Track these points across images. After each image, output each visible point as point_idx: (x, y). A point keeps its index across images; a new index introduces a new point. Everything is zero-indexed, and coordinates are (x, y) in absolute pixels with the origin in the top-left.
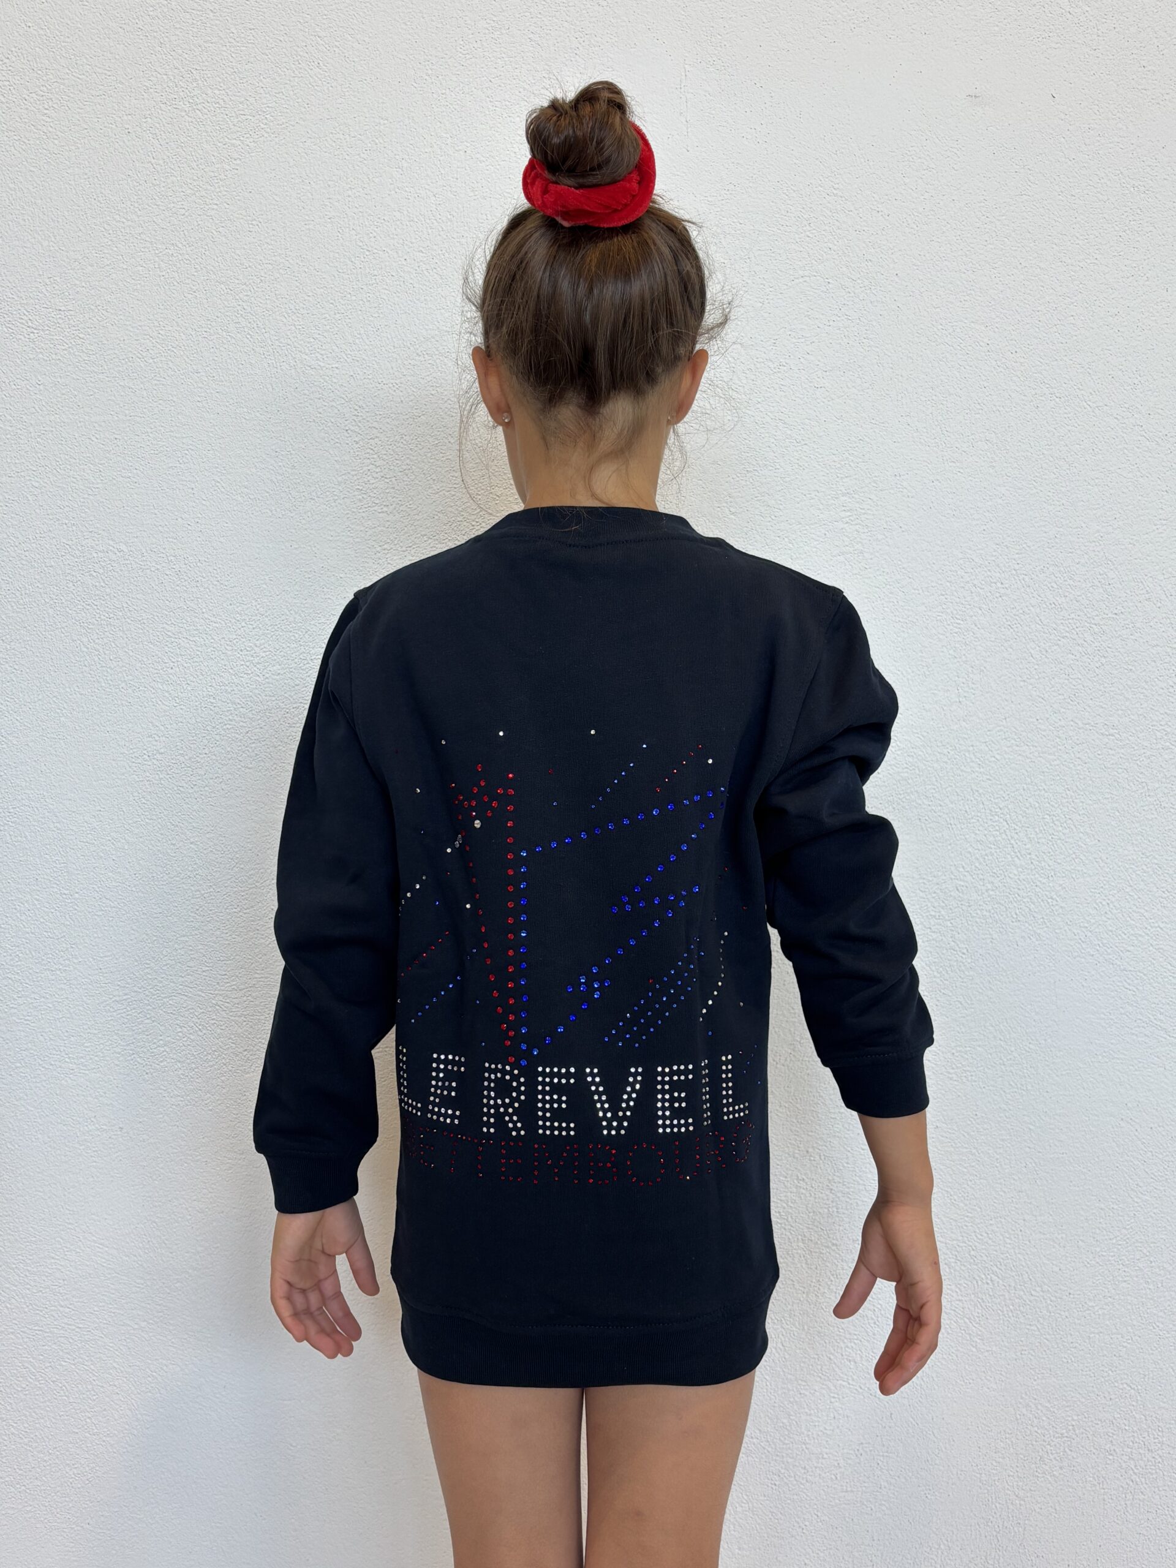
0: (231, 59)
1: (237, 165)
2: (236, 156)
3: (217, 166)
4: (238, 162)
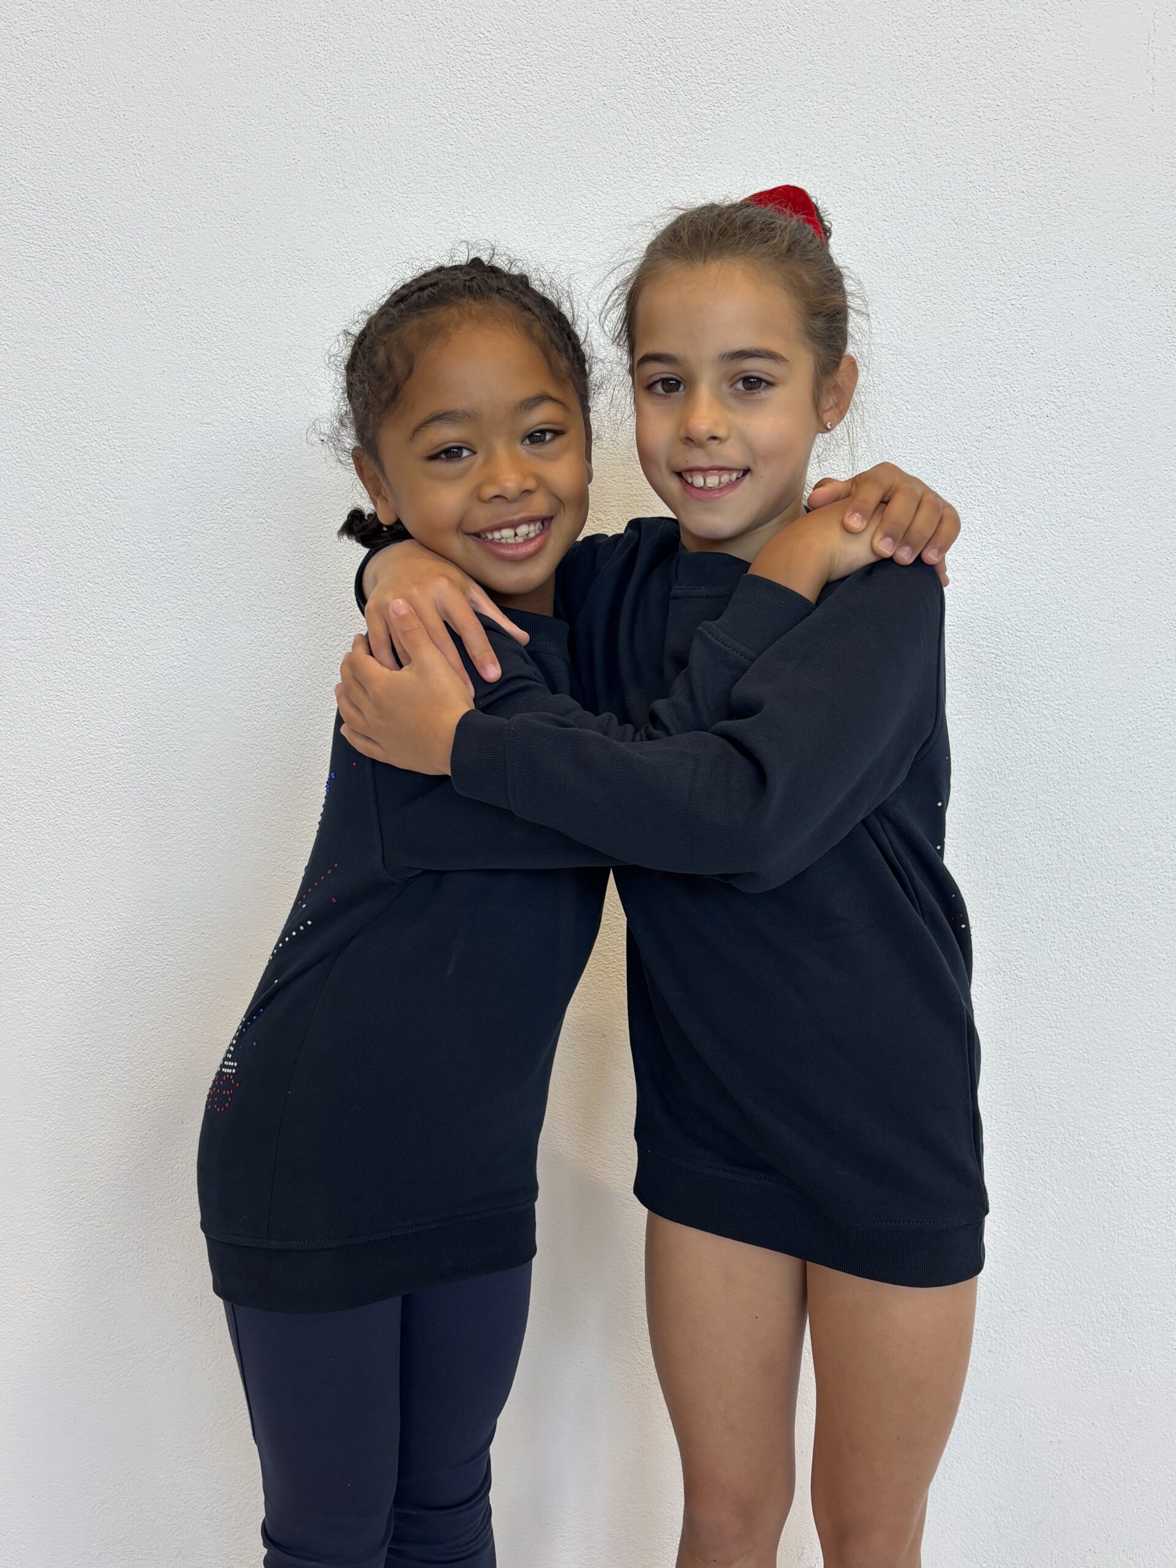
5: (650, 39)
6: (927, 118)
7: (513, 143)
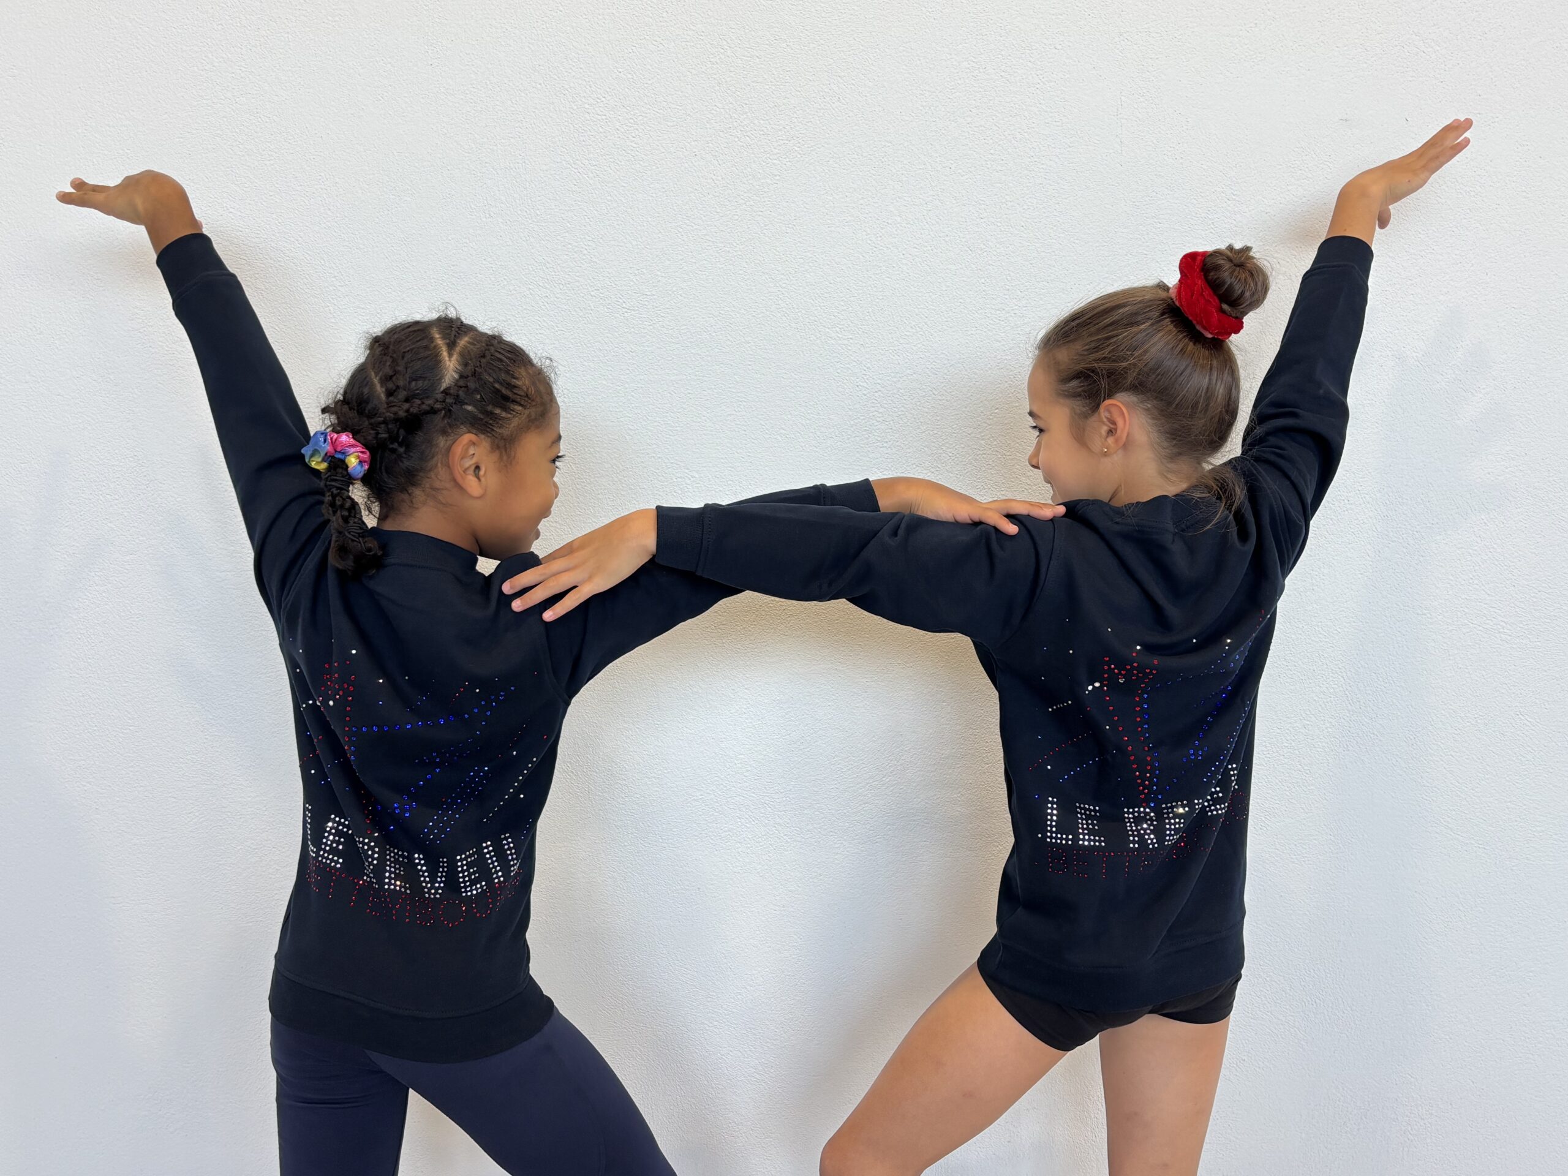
0: (773, 96)
1: (778, 180)
2: (776, 173)
3: (762, 181)
4: (778, 178)
5: (730, 105)
6: (948, 169)
7: (624, 185)
